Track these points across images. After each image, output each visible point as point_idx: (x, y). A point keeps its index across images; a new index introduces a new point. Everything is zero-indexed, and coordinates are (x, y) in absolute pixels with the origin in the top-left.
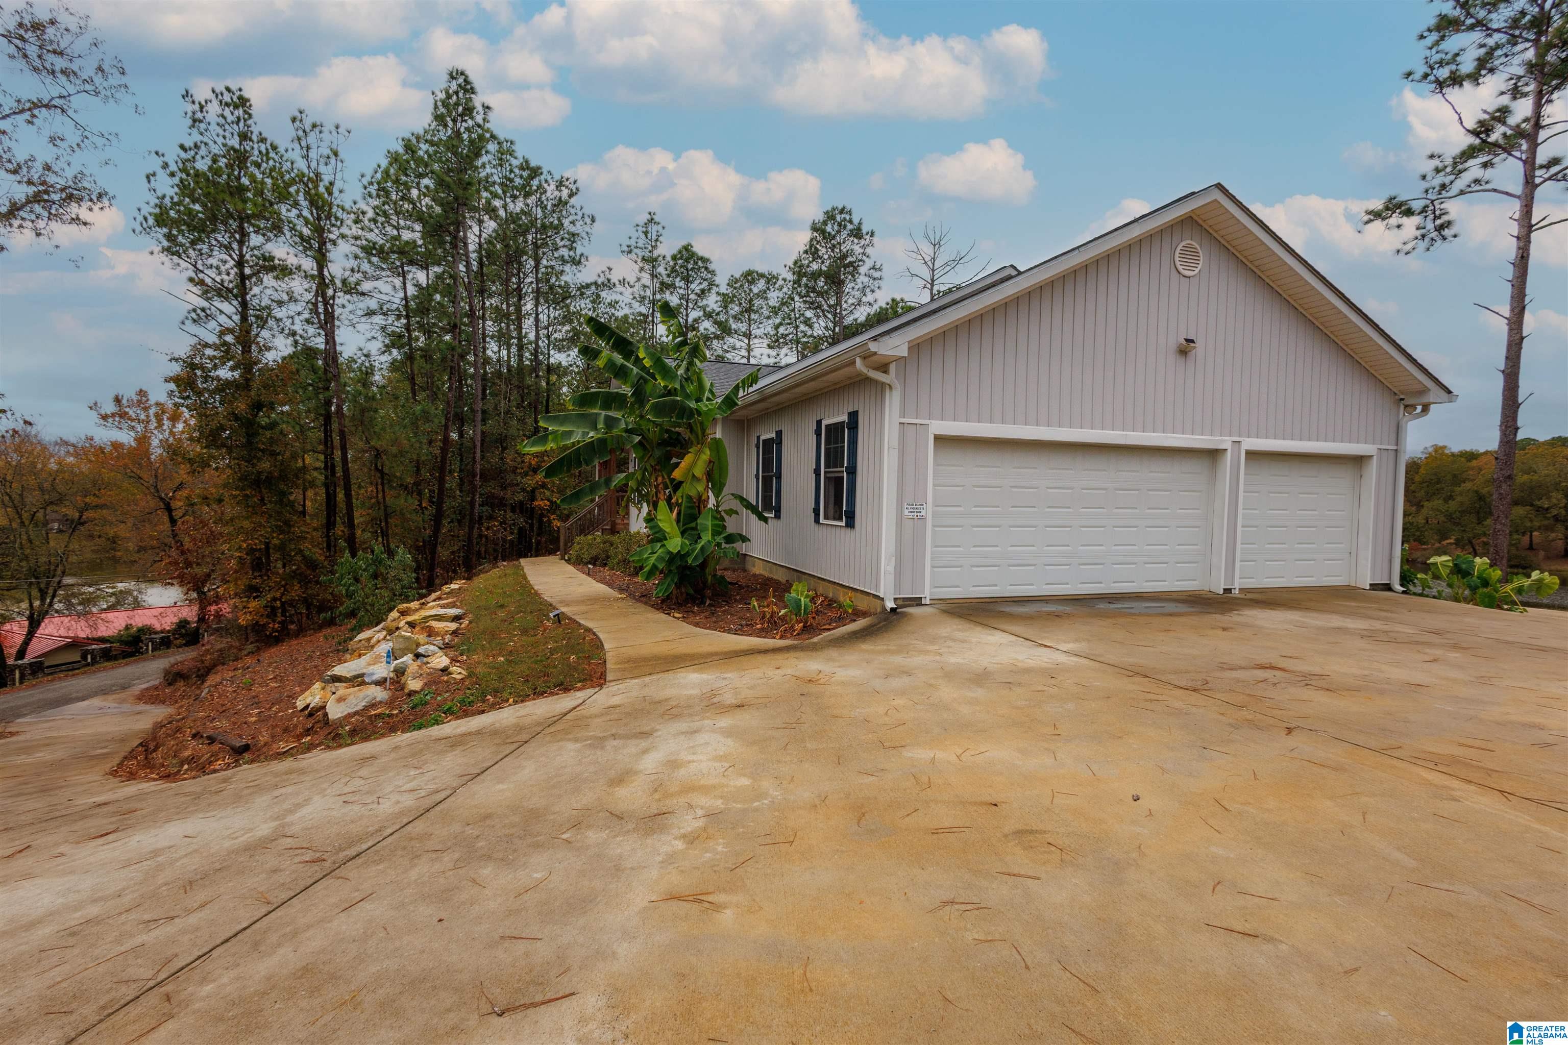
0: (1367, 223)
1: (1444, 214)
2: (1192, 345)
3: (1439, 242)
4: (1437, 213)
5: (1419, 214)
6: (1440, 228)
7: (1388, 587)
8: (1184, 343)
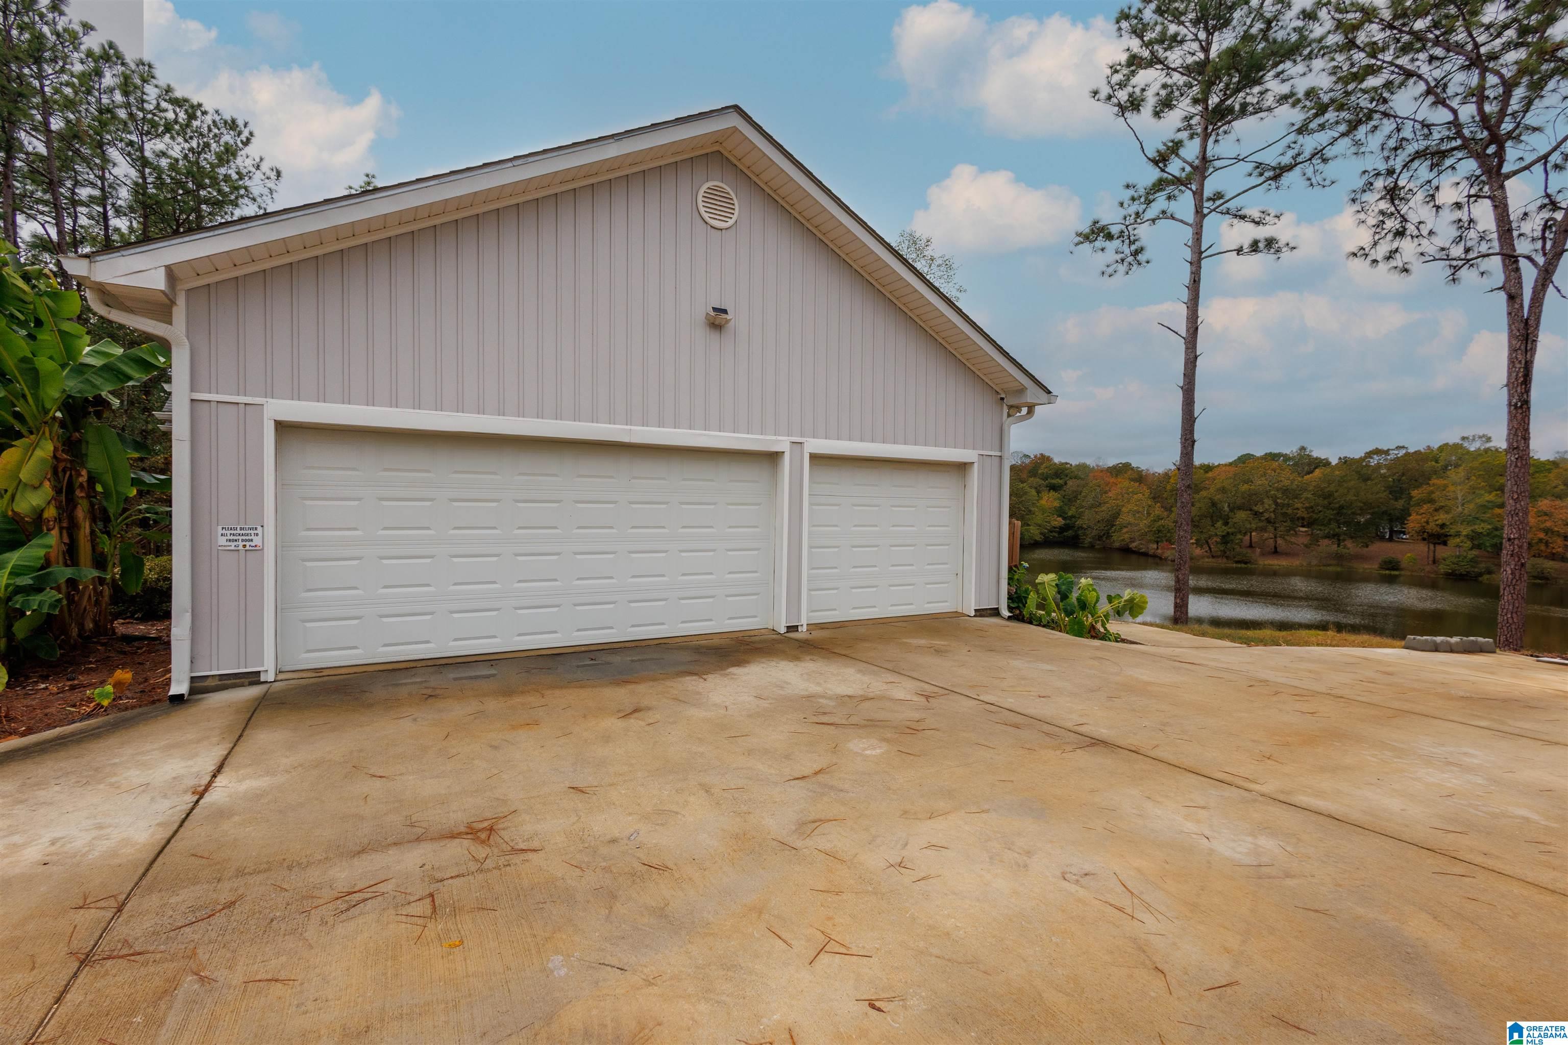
0: (1077, 244)
1: (1136, 240)
2: (724, 316)
3: (1135, 266)
4: (1132, 238)
5: (1118, 238)
6: (1136, 253)
7: (995, 612)
8: (713, 313)
